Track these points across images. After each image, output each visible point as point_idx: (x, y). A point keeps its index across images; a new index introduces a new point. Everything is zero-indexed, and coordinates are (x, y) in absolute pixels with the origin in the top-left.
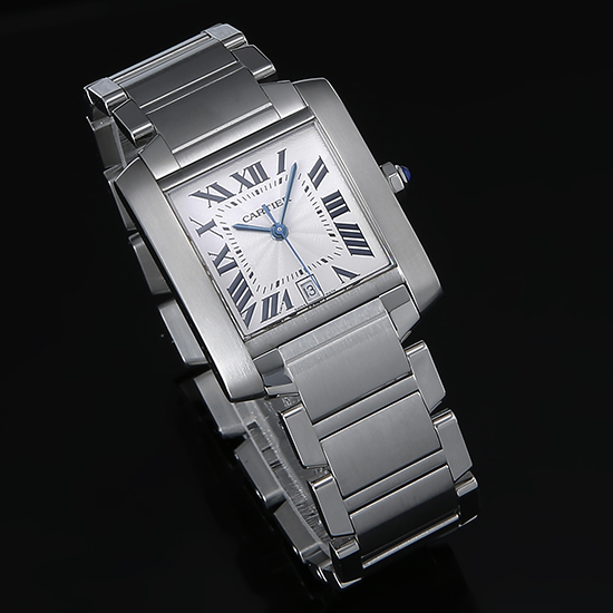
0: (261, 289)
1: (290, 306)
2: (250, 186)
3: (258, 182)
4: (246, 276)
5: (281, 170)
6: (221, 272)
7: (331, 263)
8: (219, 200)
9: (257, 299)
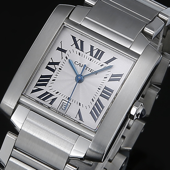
0: (51, 88)
1: (51, 103)
2: (91, 55)
3: (95, 57)
4: (52, 78)
5: (107, 63)
6: (47, 68)
7: (81, 107)
8: (77, 47)
9: (45, 89)
